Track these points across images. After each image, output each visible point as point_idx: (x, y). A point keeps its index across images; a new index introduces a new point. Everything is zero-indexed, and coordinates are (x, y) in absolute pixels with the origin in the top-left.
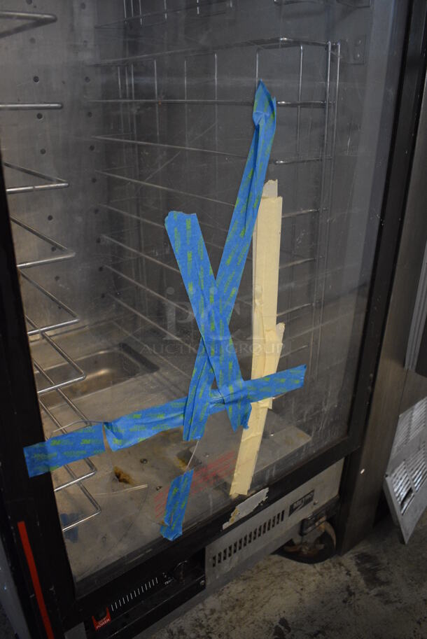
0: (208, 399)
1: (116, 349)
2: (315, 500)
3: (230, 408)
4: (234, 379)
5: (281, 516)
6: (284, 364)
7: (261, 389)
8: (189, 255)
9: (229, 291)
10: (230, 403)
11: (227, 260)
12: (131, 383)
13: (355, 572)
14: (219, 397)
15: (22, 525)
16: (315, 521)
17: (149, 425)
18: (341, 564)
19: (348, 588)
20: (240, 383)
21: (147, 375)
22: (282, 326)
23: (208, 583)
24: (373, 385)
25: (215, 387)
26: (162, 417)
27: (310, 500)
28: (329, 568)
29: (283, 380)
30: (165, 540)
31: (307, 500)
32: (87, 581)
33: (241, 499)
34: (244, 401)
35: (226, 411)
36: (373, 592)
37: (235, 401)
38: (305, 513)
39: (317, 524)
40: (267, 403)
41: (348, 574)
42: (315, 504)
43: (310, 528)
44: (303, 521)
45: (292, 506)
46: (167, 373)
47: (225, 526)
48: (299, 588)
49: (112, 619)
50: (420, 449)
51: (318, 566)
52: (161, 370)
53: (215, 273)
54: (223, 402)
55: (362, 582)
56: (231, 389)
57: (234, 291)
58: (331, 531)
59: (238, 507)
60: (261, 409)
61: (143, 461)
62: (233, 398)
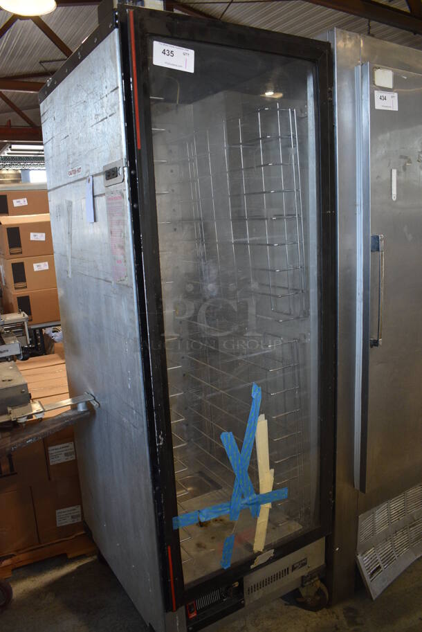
0: (239, 503)
1: (197, 475)
2: (309, 565)
3: (251, 507)
4: (251, 493)
5: (286, 571)
6: (274, 488)
7: (265, 498)
8: (230, 447)
9: (247, 457)
10: (250, 505)
11: (245, 446)
12: (207, 496)
13: (342, 617)
14: (245, 501)
15: (169, 548)
16: (311, 579)
17: (216, 512)
18: (333, 613)
19: (336, 626)
20: (255, 495)
21: (215, 491)
22: (273, 470)
23: (246, 604)
24: (334, 498)
25: (243, 497)
26: (220, 509)
27: (305, 564)
28: (326, 615)
29: (276, 495)
30: (223, 569)
31: (303, 563)
32: (189, 584)
33: (259, 553)
34: (257, 504)
35: (249, 508)
36: (352, 629)
37: (252, 504)
38: (303, 572)
39: (312, 581)
40: (269, 505)
41: (338, 618)
42: (309, 567)
43: (307, 583)
44: (303, 577)
45: (293, 566)
46: (226, 490)
47: (252, 567)
48: (305, 624)
49: (197, 614)
50: (387, 541)
51: (319, 613)
52: (223, 489)
53: (240, 451)
54: (246, 504)
55: (345, 623)
56: (250, 498)
57: (249, 458)
58: (324, 588)
59: (258, 557)
60: (266, 508)
61: (213, 538)
62: (251, 502)
